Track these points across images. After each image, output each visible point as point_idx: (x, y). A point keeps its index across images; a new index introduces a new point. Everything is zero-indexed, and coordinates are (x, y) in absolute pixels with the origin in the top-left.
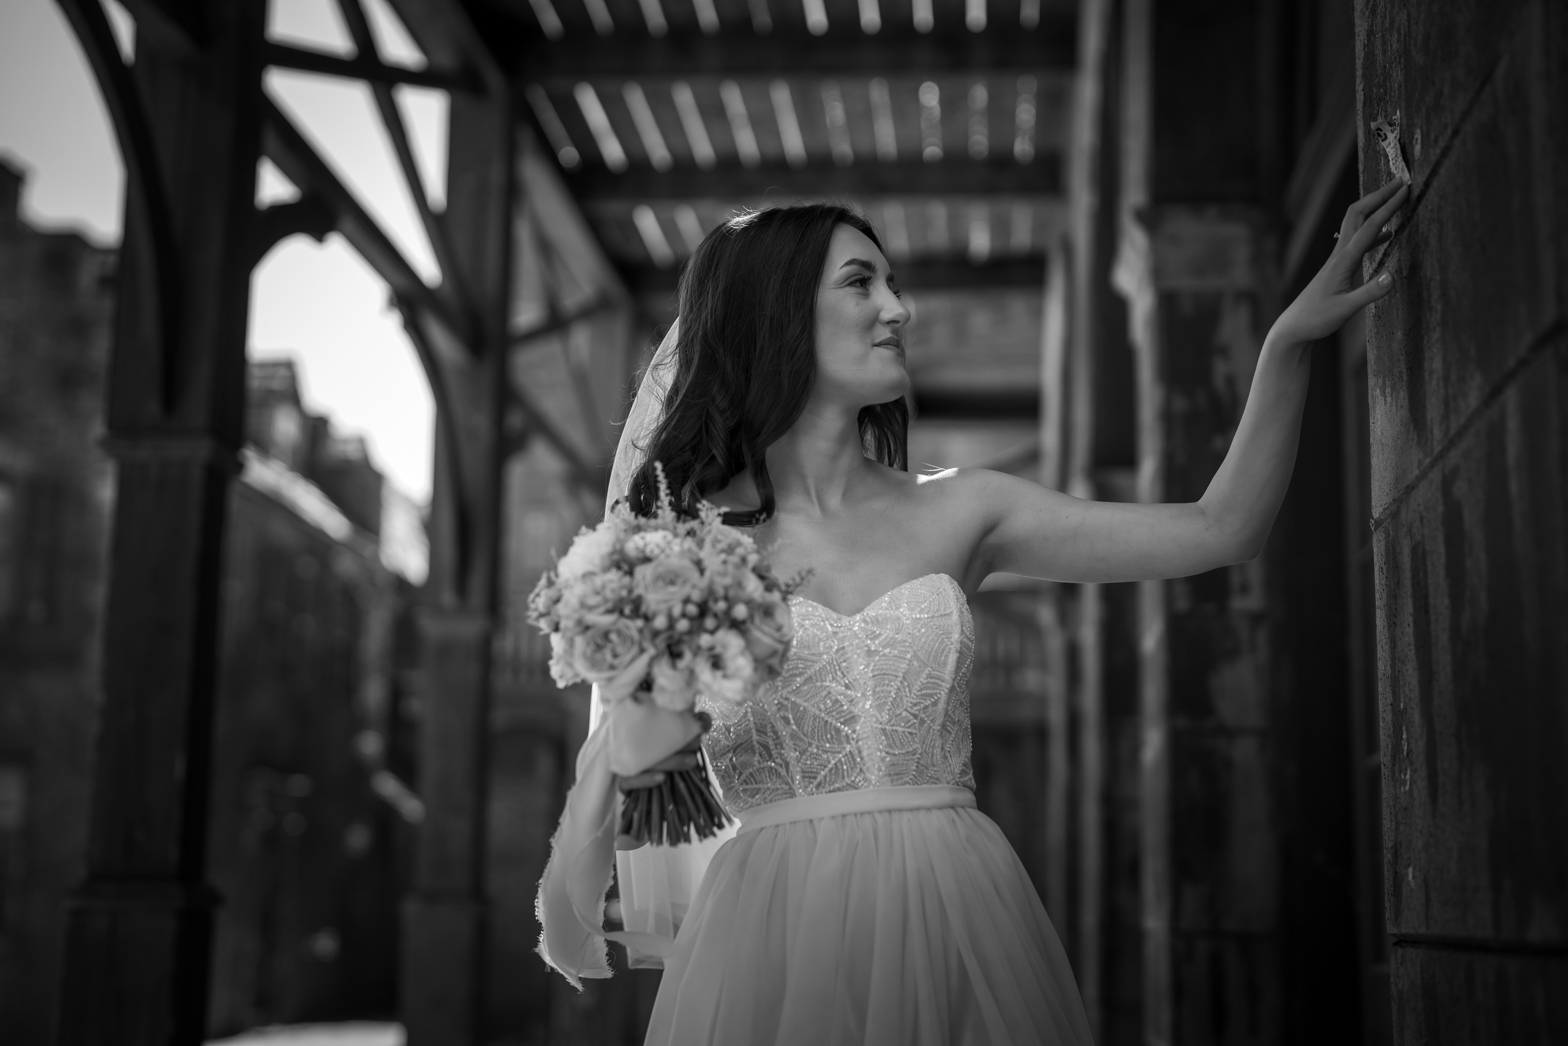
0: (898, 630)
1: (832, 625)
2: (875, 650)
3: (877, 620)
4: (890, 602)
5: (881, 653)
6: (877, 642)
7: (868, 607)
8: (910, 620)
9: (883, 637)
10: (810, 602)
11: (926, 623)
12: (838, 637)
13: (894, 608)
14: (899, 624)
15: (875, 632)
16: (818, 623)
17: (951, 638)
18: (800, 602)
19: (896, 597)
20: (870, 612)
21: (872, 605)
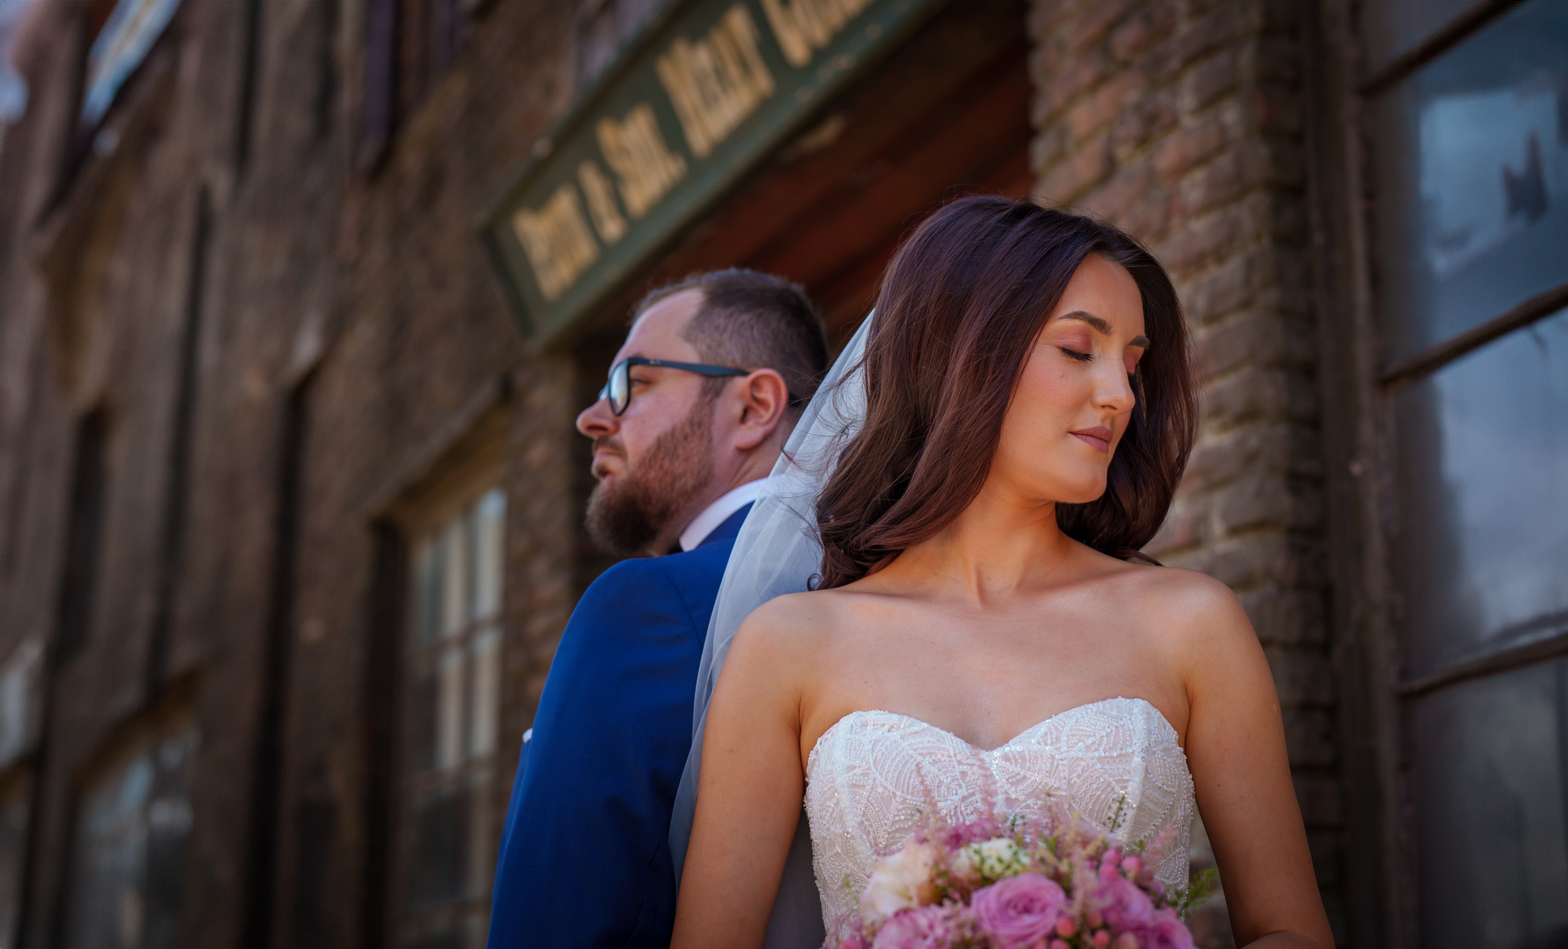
0: (1050, 773)
1: (959, 763)
2: (1015, 799)
3: (1023, 758)
4: (1046, 734)
5: (1024, 804)
6: (1020, 788)
7: (1015, 739)
8: (1067, 760)
9: (1029, 782)
10: (937, 729)
11: (1091, 764)
12: (967, 780)
13: (1049, 741)
14: (1052, 764)
15: (1019, 774)
16: (942, 759)
17: (1126, 787)
18: (923, 730)
19: (1056, 728)
20: (1014, 747)
21: (1022, 735)
